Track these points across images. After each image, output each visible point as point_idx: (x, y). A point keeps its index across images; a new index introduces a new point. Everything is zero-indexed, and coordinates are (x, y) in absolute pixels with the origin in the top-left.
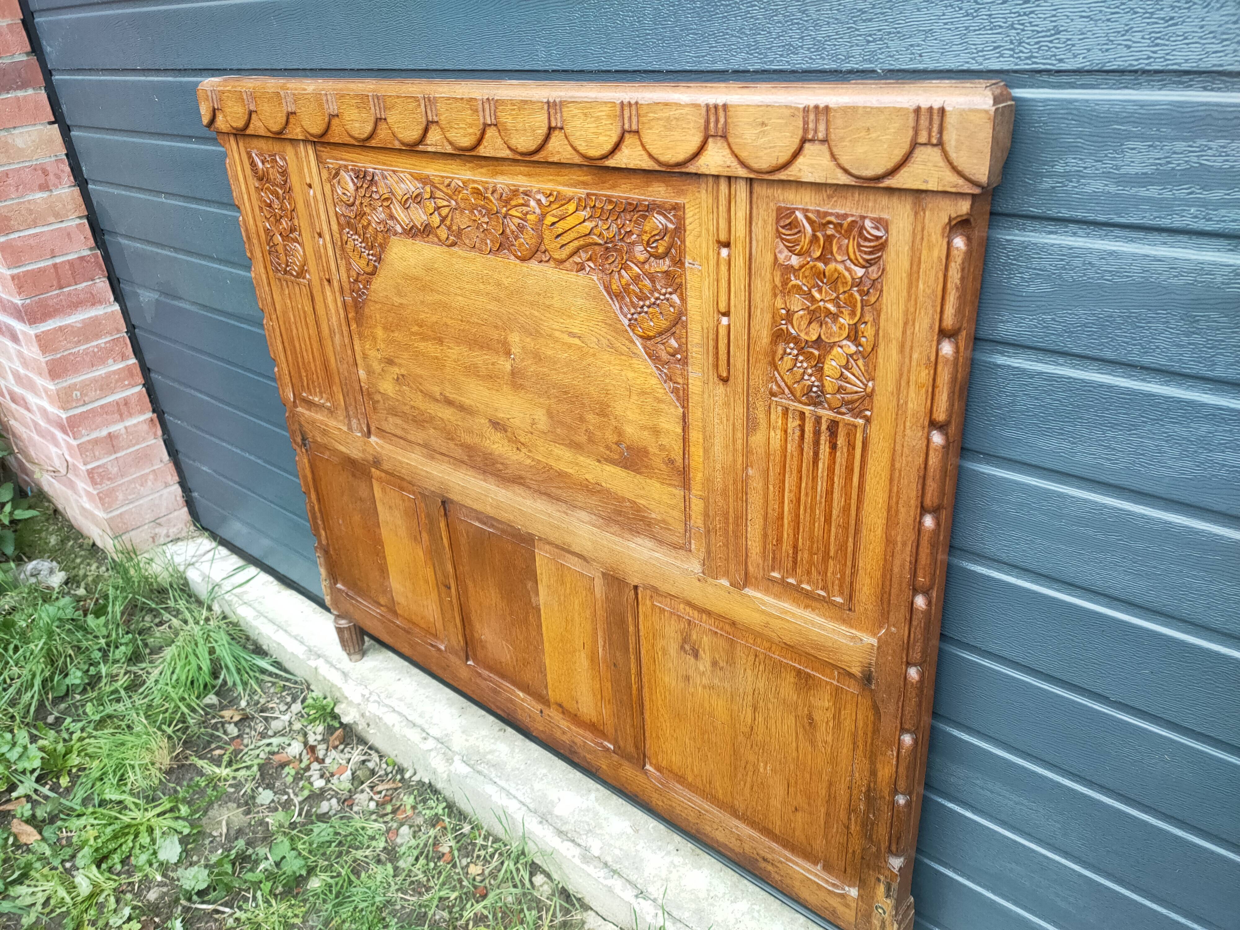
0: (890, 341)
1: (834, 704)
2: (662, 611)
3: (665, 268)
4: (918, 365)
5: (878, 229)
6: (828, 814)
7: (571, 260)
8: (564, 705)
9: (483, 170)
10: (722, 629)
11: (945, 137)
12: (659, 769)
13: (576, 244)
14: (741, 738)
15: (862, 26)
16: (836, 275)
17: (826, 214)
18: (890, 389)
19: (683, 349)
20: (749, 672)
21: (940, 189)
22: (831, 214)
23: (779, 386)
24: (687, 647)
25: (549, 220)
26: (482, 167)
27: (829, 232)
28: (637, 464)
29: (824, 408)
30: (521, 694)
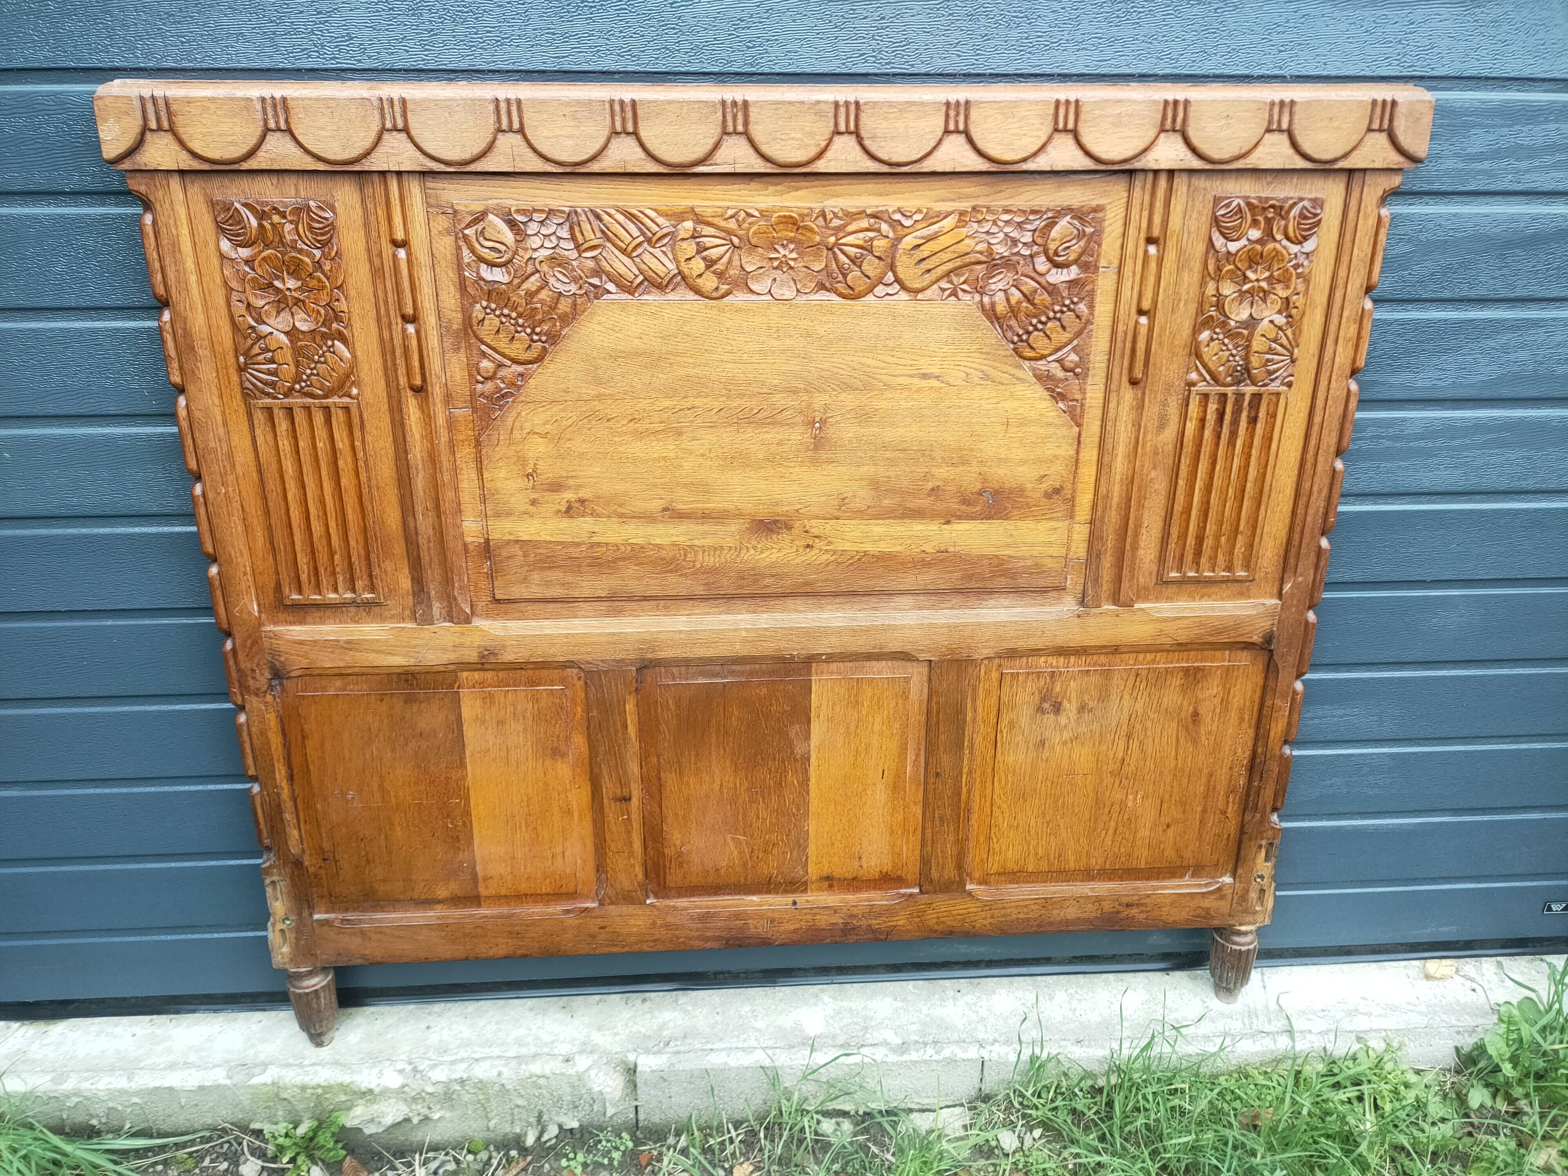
0: (1316, 307)
1: (1224, 687)
2: (1016, 675)
3: (1073, 276)
4: (1348, 321)
5: (1314, 208)
6: (1204, 811)
7: (935, 286)
8: (838, 872)
9: (799, 193)
10: (1095, 664)
11: (1396, 124)
12: (983, 882)
13: (950, 266)
14: (1108, 780)
15: (1274, 36)
16: (1274, 253)
17: (1267, 199)
18: (1311, 352)
19: (1083, 362)
20: (1126, 697)
21: (1385, 166)
22: (1273, 199)
23: (1201, 375)
24: (1046, 706)
25: (909, 241)
26: (798, 189)
27: (1270, 215)
28: (1006, 509)
29: (1246, 385)
30: (754, 898)
